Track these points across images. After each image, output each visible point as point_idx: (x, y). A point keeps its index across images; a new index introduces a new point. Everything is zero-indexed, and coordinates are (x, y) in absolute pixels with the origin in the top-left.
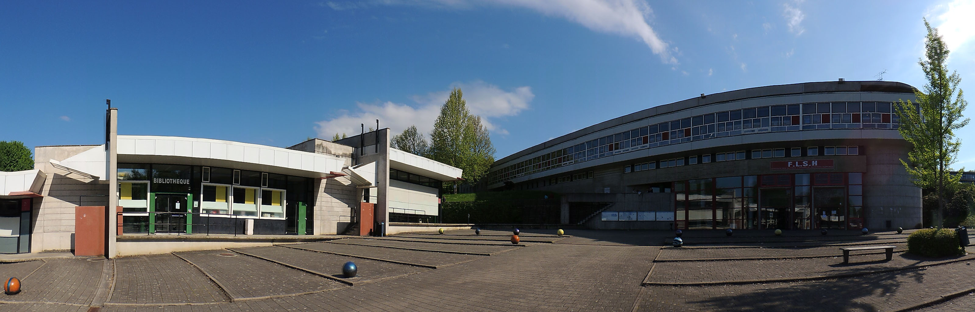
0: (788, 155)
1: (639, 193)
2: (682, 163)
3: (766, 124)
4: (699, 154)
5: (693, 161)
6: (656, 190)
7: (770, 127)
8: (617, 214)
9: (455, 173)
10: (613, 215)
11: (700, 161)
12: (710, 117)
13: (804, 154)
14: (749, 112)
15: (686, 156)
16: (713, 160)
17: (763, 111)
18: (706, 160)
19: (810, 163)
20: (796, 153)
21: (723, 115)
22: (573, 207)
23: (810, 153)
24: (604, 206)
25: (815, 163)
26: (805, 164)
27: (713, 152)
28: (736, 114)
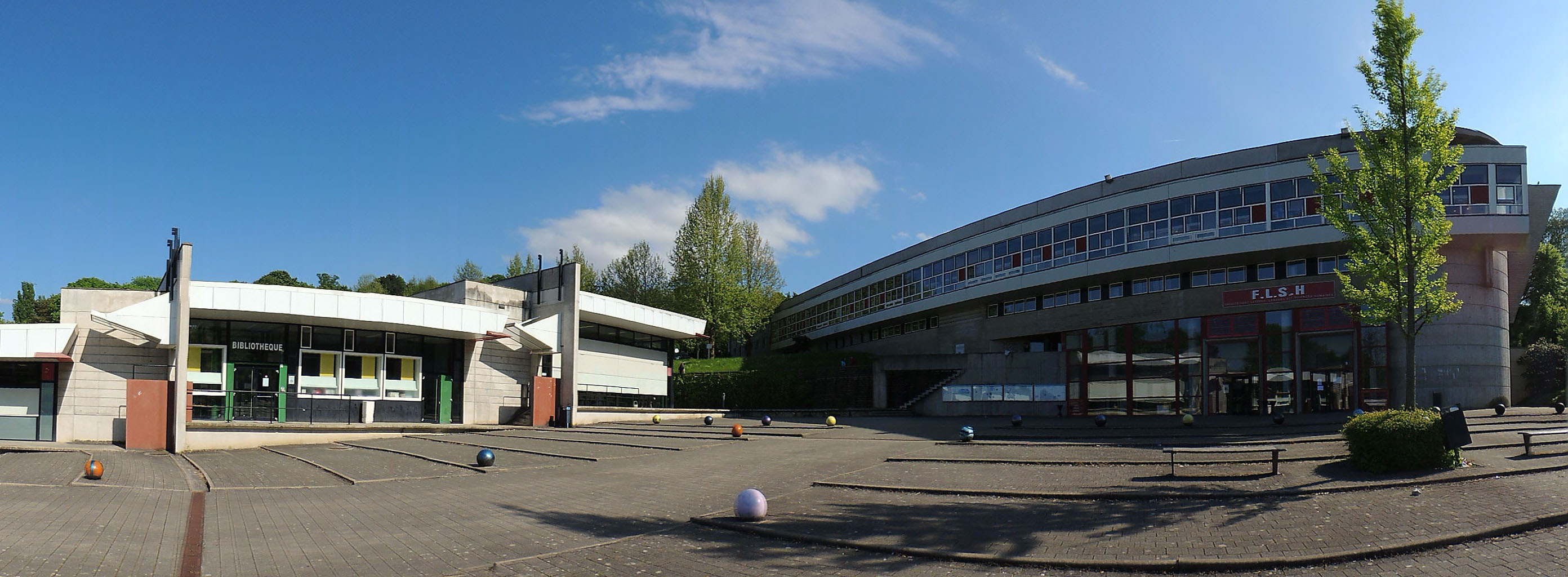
0: (1252, 277)
1: (1007, 353)
2: (1076, 299)
3: (1210, 223)
4: (1104, 282)
5: (1094, 296)
6: (1037, 347)
7: (1218, 228)
8: (969, 388)
9: (693, 326)
10: (962, 392)
11: (1105, 296)
12: (1115, 217)
13: (1281, 274)
14: (1181, 204)
15: (1082, 286)
16: (1127, 292)
17: (1205, 201)
18: (1116, 293)
19: (1291, 289)
20: (1266, 275)
21: (1137, 213)
22: (892, 378)
23: (1292, 272)
24: (948, 376)
25: (1300, 290)
26: (1283, 292)
27: (1127, 278)
28: (1158, 209)
